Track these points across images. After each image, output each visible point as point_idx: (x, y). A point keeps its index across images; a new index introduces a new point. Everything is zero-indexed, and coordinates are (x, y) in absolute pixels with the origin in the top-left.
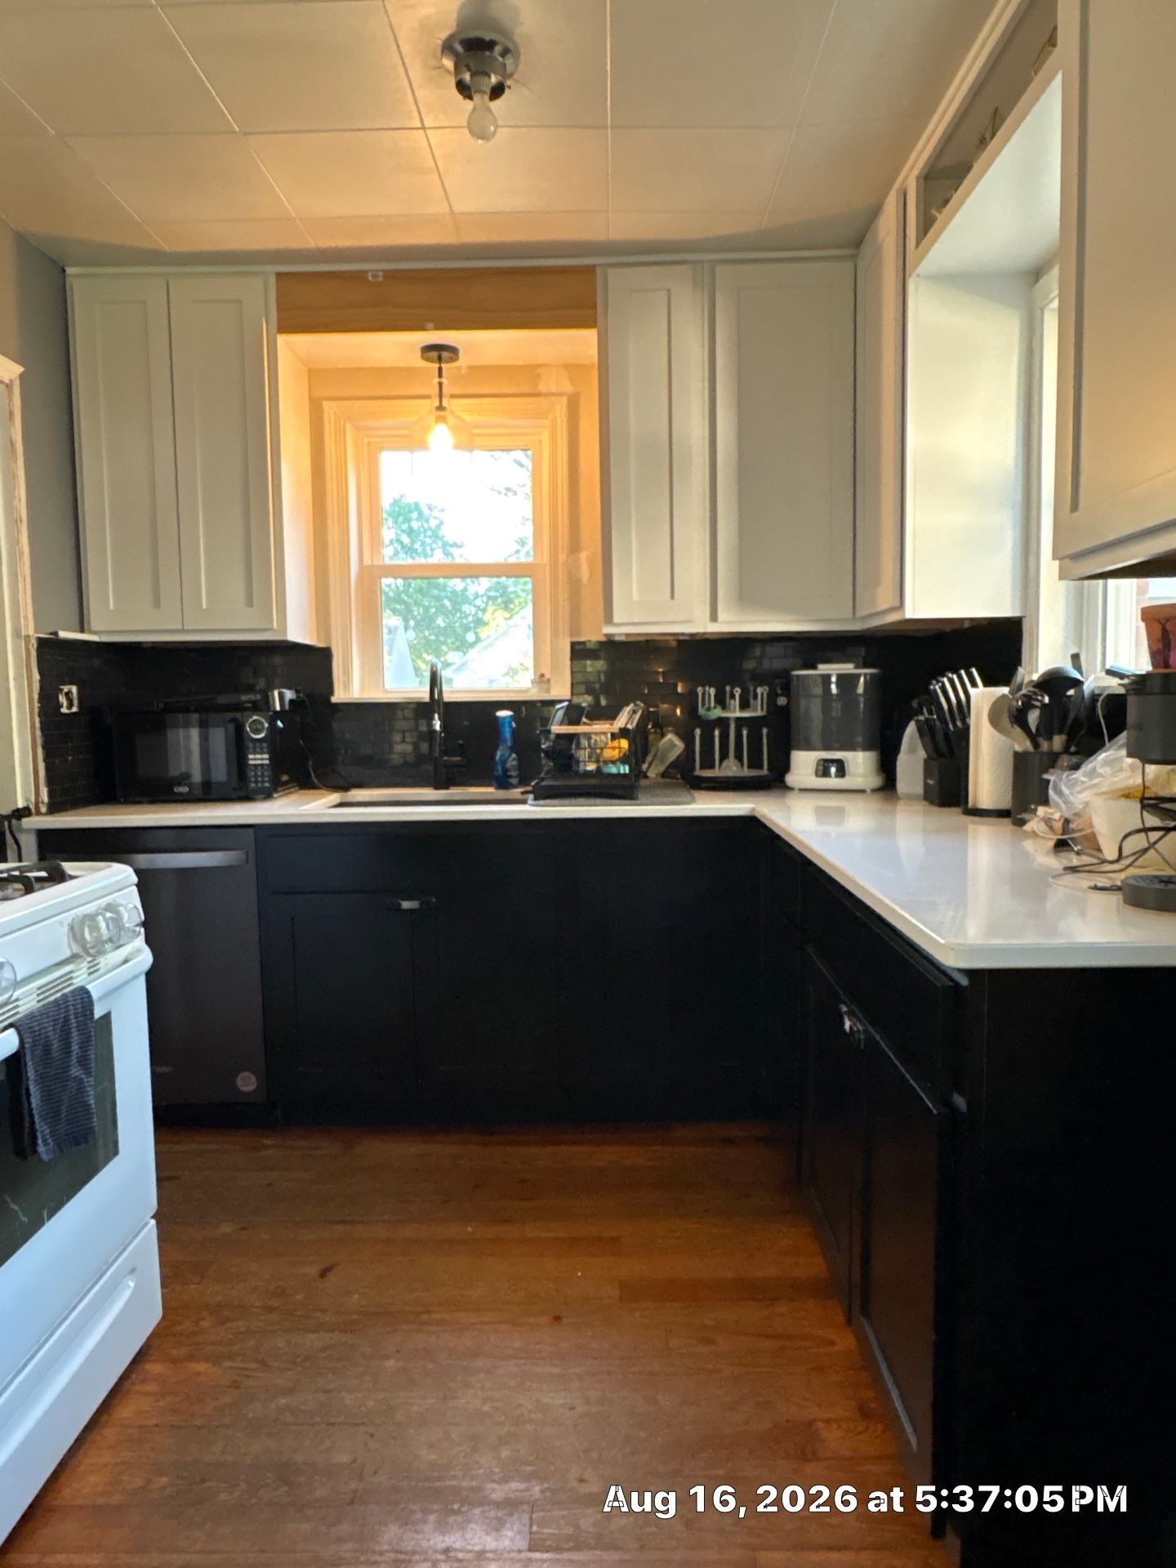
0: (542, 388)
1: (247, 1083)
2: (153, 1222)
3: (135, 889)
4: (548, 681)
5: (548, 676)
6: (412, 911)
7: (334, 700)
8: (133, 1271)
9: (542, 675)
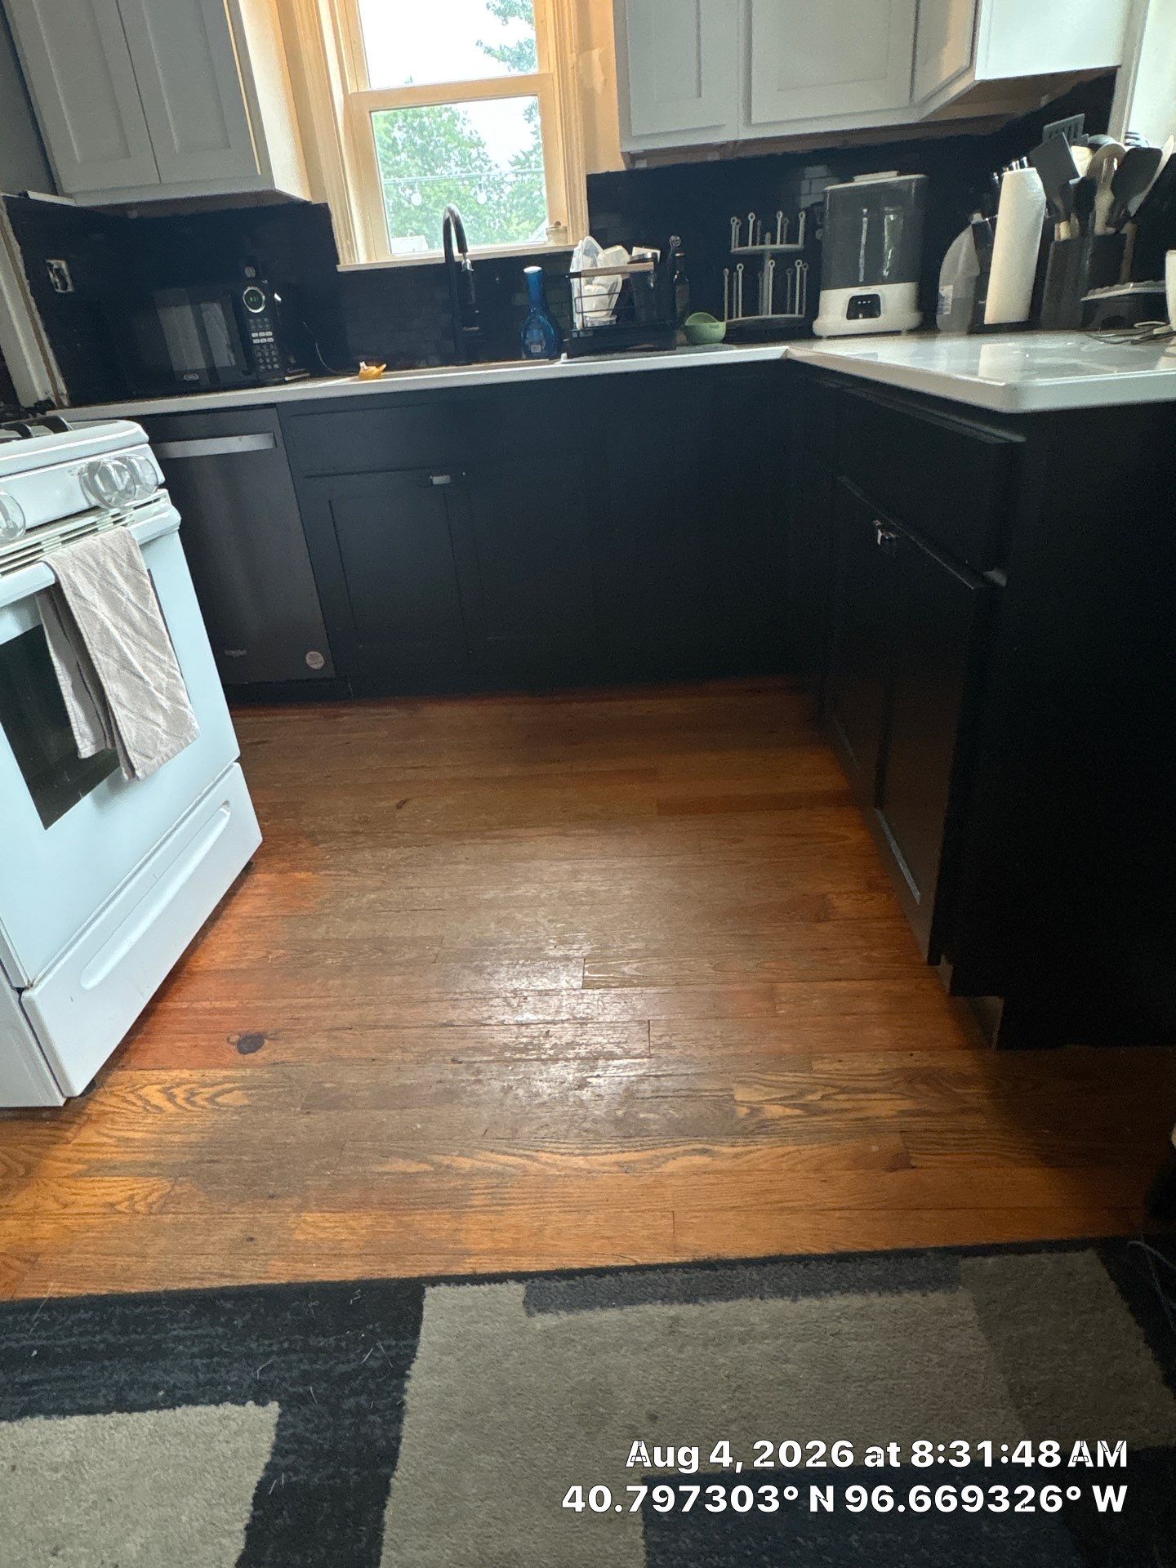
1: (315, 660)
2: (238, 765)
3: (147, 445)
4: (565, 230)
5: (564, 224)
6: (442, 486)
7: (340, 268)
8: (226, 803)
9: (558, 224)
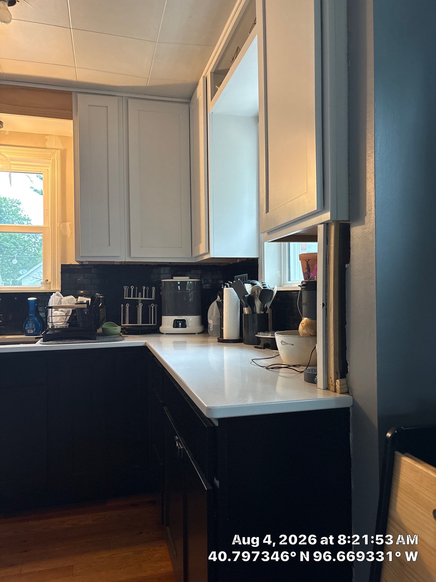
0: (48, 145)
4: (50, 283)
9: (47, 280)
